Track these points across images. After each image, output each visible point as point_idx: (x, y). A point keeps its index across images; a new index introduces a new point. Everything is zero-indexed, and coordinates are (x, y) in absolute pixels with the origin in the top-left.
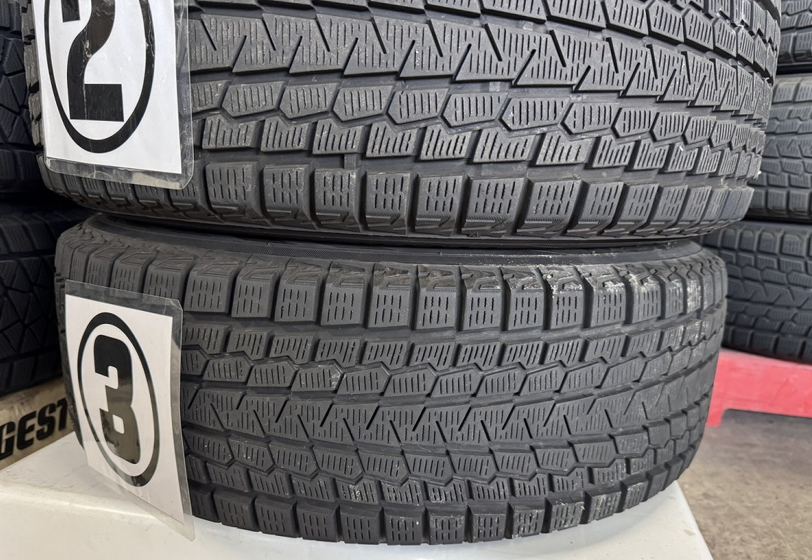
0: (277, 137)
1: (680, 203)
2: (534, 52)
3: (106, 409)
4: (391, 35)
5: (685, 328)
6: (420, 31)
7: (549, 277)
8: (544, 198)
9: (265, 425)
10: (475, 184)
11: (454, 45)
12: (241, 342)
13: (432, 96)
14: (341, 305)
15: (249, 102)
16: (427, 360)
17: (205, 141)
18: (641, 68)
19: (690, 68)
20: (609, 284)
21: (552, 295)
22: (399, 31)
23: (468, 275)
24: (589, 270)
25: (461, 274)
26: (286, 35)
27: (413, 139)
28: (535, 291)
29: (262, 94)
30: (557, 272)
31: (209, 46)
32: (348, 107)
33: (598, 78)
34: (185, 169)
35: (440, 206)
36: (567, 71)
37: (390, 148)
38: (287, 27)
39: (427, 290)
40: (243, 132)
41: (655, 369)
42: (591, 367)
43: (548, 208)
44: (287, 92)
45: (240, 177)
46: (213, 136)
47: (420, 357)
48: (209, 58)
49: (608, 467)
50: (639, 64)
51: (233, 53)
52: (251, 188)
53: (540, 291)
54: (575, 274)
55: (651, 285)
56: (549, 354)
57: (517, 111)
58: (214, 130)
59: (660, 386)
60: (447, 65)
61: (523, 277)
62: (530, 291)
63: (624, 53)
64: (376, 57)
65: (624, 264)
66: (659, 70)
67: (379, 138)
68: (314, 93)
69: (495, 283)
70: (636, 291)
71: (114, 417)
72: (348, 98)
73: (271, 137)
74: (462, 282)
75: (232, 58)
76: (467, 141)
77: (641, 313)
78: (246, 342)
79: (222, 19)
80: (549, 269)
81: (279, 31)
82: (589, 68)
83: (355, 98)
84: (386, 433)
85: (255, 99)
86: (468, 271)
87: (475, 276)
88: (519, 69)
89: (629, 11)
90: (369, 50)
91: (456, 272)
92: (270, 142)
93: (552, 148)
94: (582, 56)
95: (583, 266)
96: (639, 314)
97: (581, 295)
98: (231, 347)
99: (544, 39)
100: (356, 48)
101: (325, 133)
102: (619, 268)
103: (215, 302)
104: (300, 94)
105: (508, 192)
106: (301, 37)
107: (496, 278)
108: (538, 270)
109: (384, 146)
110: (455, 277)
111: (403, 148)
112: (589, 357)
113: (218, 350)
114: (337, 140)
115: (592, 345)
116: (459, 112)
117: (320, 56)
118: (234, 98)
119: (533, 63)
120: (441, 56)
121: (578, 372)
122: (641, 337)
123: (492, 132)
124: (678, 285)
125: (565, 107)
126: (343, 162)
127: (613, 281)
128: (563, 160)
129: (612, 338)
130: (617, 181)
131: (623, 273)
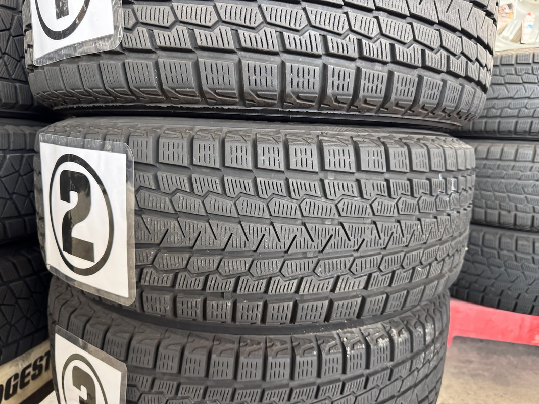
0: (185, 283)
1: (420, 296)
2: (332, 236)
4: (251, 232)
5: (425, 354)
6: (267, 229)
7: (345, 340)
8: (340, 309)
10: (300, 305)
11: (287, 236)
12: (161, 387)
13: (275, 262)
14: (220, 368)
15: (169, 264)
16: (273, 399)
17: (143, 281)
18: (394, 235)
19: (423, 227)
20: (380, 341)
21: (346, 354)
22: (255, 230)
23: (297, 343)
24: (368, 330)
25: (292, 343)
26: (191, 230)
27: (264, 285)
28: (337, 353)
29: (177, 261)
30: (349, 335)
31: (147, 232)
32: (227, 269)
33: (369, 244)
35: (280, 318)
36: (351, 243)
37: (250, 290)
38: (192, 226)
39: (273, 358)
40: (165, 279)
41: (408, 383)
42: (370, 392)
43: (343, 314)
44: (191, 260)
45: (162, 302)
46: (147, 279)
47: (268, 398)
48: (146, 238)
50: (393, 233)
51: (161, 237)
52: (169, 307)
53: (340, 352)
54: (360, 335)
55: (405, 335)
56: (346, 389)
57: (323, 267)
58: (148, 276)
59: (411, 390)
60: (283, 246)
61: (329, 342)
62: (334, 353)
63: (384, 229)
64: (243, 243)
65: (388, 321)
66: (405, 233)
67: (244, 285)
68: (207, 261)
69: (312, 348)
70: (396, 342)
72: (227, 264)
73: (182, 282)
74: (293, 348)
75: (160, 240)
76: (295, 284)
77: (399, 354)
78: (164, 388)
79: (154, 218)
80: (344, 333)
81: (187, 228)
82: (364, 240)
83: (231, 264)
85: (173, 262)
86: (297, 339)
87: (301, 343)
88: (323, 245)
89: (386, 207)
90: (239, 240)
91: (289, 341)
92: (181, 285)
93: (344, 284)
94: (360, 234)
95: (365, 327)
96: (398, 357)
97: (364, 352)
98: (155, 389)
99: (337, 229)
100: (231, 239)
101: (213, 282)
102: (385, 325)
103: (146, 362)
104: (199, 261)
105: (319, 309)
106: (200, 232)
107: (314, 344)
108: (338, 334)
109: (247, 289)
110: (289, 346)
111: (258, 289)
112: (370, 386)
113: (147, 389)
114: (220, 285)
115: (371, 379)
116: (290, 270)
117: (211, 242)
118: (161, 261)
119: (332, 242)
120: (280, 241)
121: (363, 396)
122: (400, 367)
123: (309, 279)
124: (420, 330)
125: (351, 261)
126: (223, 297)
127: (382, 337)
128: (351, 289)
129: (383, 373)
130: (382, 293)
131: (388, 329)
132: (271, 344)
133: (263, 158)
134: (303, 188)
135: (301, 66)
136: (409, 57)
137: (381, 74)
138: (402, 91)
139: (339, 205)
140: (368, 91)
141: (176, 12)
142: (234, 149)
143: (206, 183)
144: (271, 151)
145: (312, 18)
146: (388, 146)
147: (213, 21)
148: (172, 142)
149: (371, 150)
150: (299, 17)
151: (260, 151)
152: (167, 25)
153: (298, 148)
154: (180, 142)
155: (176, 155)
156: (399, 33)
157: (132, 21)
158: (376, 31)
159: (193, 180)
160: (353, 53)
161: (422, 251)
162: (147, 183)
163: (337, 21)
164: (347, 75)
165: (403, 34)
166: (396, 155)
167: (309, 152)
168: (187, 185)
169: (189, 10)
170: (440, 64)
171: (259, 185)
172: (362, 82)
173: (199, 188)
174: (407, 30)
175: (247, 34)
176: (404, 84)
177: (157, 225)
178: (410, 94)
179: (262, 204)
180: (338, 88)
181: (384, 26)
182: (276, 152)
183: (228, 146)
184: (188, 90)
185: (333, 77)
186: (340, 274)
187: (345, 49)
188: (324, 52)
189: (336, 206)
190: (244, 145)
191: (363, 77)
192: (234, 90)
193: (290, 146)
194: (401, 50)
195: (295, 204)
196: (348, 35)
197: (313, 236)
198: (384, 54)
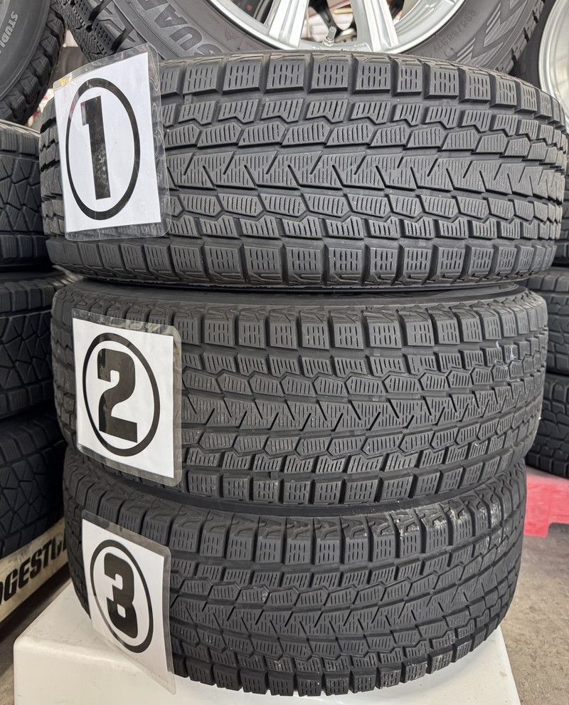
0: (232, 463)
1: (479, 473)
2: (379, 413)
3: (112, 599)
4: (297, 411)
5: (490, 538)
6: (314, 409)
7: (398, 521)
8: (390, 488)
9: (221, 622)
10: (349, 485)
11: (334, 414)
12: (205, 572)
13: (322, 441)
14: (267, 551)
15: (216, 443)
16: (322, 584)
17: (188, 461)
18: (446, 410)
19: (478, 400)
20: (437, 522)
21: (400, 536)
22: (301, 409)
23: (346, 525)
24: (424, 511)
25: (341, 524)
26: (238, 410)
27: (311, 464)
28: (389, 535)
29: (223, 440)
30: (402, 516)
31: (193, 411)
32: (274, 448)
33: (419, 421)
34: (175, 475)
35: (328, 497)
36: (400, 420)
37: (298, 469)
38: (238, 406)
39: (321, 540)
40: (212, 459)
41: (472, 569)
42: (427, 578)
43: (394, 493)
44: (238, 439)
45: (209, 481)
46: (194, 459)
47: (318, 583)
48: (193, 417)
49: (443, 637)
50: (444, 408)
51: (207, 417)
52: (215, 487)
53: (392, 534)
54: (415, 517)
55: (466, 516)
56: (400, 574)
57: (371, 446)
58: (195, 455)
59: (476, 579)
60: (329, 425)
61: (381, 523)
62: (386, 535)
63: (434, 404)
64: (289, 422)
65: (446, 501)
66: (457, 407)
67: (291, 463)
68: (254, 440)
69: (362, 530)
70: (454, 524)
71: (118, 605)
72: (273, 443)
73: (228, 462)
74: (342, 530)
75: (206, 419)
76: (343, 463)
77: (459, 537)
78: (209, 572)
79: (200, 398)
80: (397, 514)
81: (234, 408)
82: (413, 416)
83: (277, 444)
84: (297, 629)
85: (219, 442)
86: (346, 520)
87: (351, 524)
88: (371, 423)
89: (436, 382)
90: (285, 419)
91: (338, 523)
92: (228, 465)
93: (393, 462)
94: (408, 411)
95: (420, 508)
96: (458, 540)
97: (418, 534)
98: (199, 574)
99: (385, 406)
100: (278, 418)
101: (260, 462)
102: (443, 506)
103: (189, 545)
104: (246, 441)
105: (369, 488)
106: (246, 412)
107: (364, 526)
108: (390, 515)
109: (294, 468)
110: (338, 527)
111: (306, 469)
112: (426, 571)
113: (191, 575)
114: (267, 465)
115: (428, 564)
116: (338, 449)
117: (257, 421)
118: (207, 440)
119: (380, 419)
120: (326, 420)
121: (419, 582)
122: (460, 552)
123: (358, 457)
124: (483, 511)
125: (400, 439)
126: (270, 476)
127: (439, 519)
128: (401, 468)
129: (441, 558)
130: (436, 471)
131: (446, 510)
132: (319, 526)
133: (308, 337)
134: (349, 366)
135: (344, 250)
136: (454, 231)
137: (425, 250)
138: (449, 265)
139: (385, 382)
140: (411, 268)
141: (223, 202)
142: (279, 329)
143: (252, 363)
144: (316, 330)
145: (354, 204)
146: (436, 319)
147: (258, 212)
148: (217, 323)
149: (417, 324)
150: (340, 204)
151: (304, 330)
152: (214, 214)
153: (343, 326)
154: (226, 323)
155: (222, 337)
156: (443, 209)
157: (178, 209)
158: (418, 210)
159: (239, 360)
160: (395, 233)
161: (478, 425)
162: (193, 363)
163: (378, 205)
164: (389, 255)
165: (447, 210)
166: (445, 328)
167: (353, 330)
168: (233, 365)
169: (235, 201)
170: (489, 232)
171: (304, 364)
172: (406, 260)
173: (245, 368)
174: (452, 205)
175: (291, 222)
176: (450, 258)
177: (204, 404)
178: (457, 266)
179: (308, 383)
180: (381, 268)
181: (426, 205)
182: (321, 331)
183: (272, 326)
184: (234, 274)
185: (376, 258)
186: (389, 452)
187: (387, 231)
188: (366, 235)
189: (383, 382)
190: (288, 325)
191: (406, 255)
192: (278, 274)
193: (335, 325)
194: (445, 226)
195: (341, 383)
196: (390, 217)
197: (360, 415)
198: (428, 232)
